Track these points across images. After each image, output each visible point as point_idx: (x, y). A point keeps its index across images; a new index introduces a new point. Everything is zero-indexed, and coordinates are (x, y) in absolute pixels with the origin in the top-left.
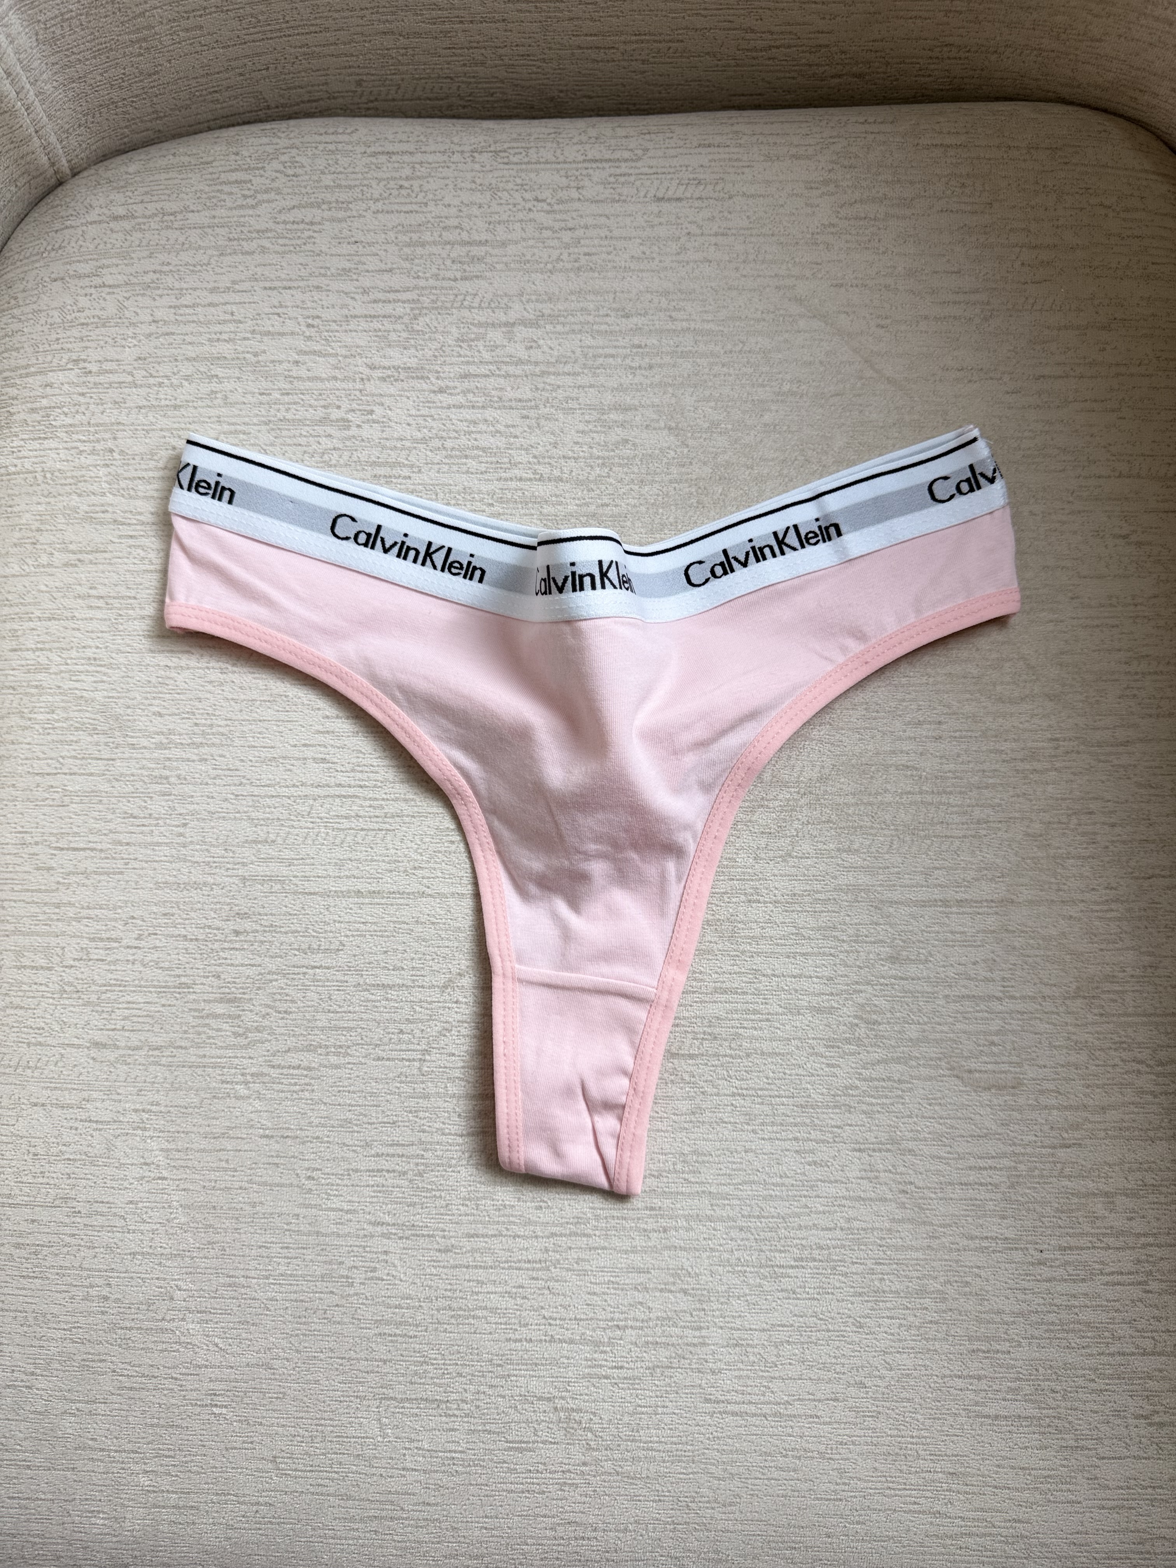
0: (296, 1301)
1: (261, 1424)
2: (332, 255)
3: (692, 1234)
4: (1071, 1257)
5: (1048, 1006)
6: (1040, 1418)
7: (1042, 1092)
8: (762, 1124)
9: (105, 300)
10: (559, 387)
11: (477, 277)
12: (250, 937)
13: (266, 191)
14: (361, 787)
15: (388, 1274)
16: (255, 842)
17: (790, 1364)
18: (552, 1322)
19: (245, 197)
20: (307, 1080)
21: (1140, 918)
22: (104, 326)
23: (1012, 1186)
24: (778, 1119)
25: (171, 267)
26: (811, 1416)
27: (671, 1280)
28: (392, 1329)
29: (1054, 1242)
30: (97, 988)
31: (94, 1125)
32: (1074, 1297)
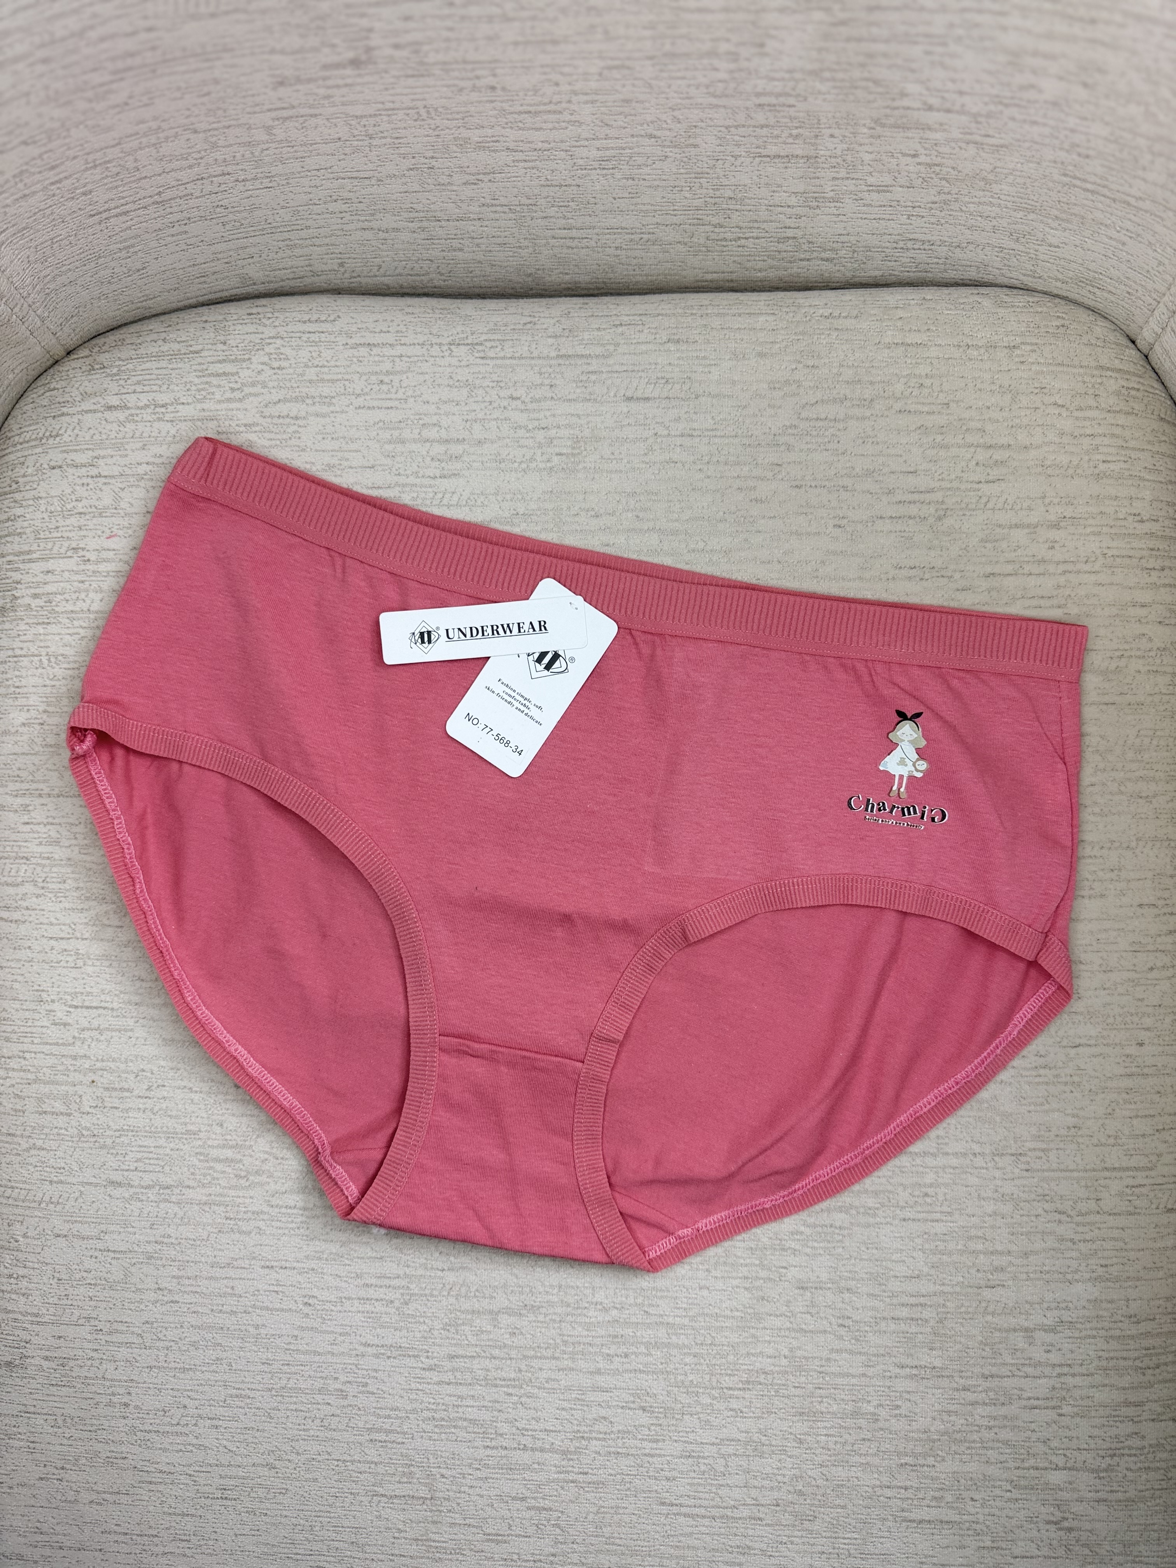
2: (316, 451)
4: (994, 1383)
5: (979, 1161)
7: (970, 1238)
9: (101, 490)
11: (455, 475)
13: (253, 384)
17: (737, 1474)
19: (233, 390)
21: (1066, 1083)
22: (100, 515)
23: (941, 1321)
24: (730, 1260)
27: (632, 1399)
28: (382, 1436)
29: (977, 1370)
30: (111, 1133)
31: (112, 1255)
32: (995, 1418)
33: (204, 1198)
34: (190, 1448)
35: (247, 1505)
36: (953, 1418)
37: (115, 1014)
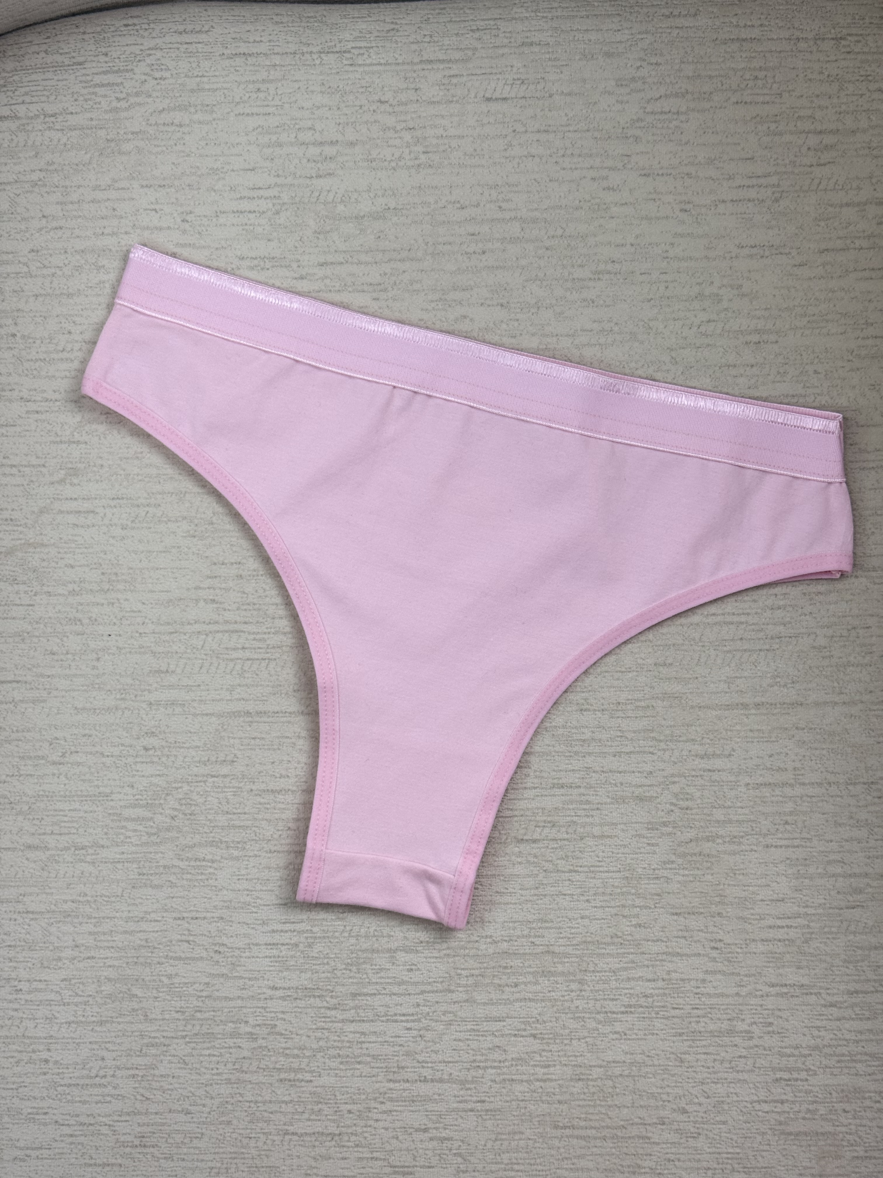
0: (209, 1055)
1: (183, 1160)
2: (201, 156)
3: (539, 988)
4: (857, 999)
5: (834, 790)
6: (835, 1134)
7: (829, 862)
8: (595, 894)
10: (404, 272)
11: (330, 174)
12: (159, 753)
13: (137, 94)
14: (245, 623)
15: (286, 1030)
16: (159, 672)
17: (624, 1094)
18: (424, 1064)
19: (118, 99)
20: (212, 870)
23: (806, 942)
24: (609, 891)
25: (56, 166)
26: (643, 1138)
27: (523, 1026)
28: (292, 1076)
29: (842, 987)
30: (28, 799)
31: (31, 916)
32: (861, 1032)
33: (118, 856)
34: (108, 1099)
35: (165, 1151)
36: (823, 1033)
37: (28, 686)
